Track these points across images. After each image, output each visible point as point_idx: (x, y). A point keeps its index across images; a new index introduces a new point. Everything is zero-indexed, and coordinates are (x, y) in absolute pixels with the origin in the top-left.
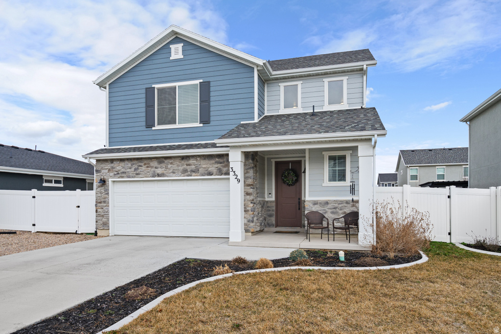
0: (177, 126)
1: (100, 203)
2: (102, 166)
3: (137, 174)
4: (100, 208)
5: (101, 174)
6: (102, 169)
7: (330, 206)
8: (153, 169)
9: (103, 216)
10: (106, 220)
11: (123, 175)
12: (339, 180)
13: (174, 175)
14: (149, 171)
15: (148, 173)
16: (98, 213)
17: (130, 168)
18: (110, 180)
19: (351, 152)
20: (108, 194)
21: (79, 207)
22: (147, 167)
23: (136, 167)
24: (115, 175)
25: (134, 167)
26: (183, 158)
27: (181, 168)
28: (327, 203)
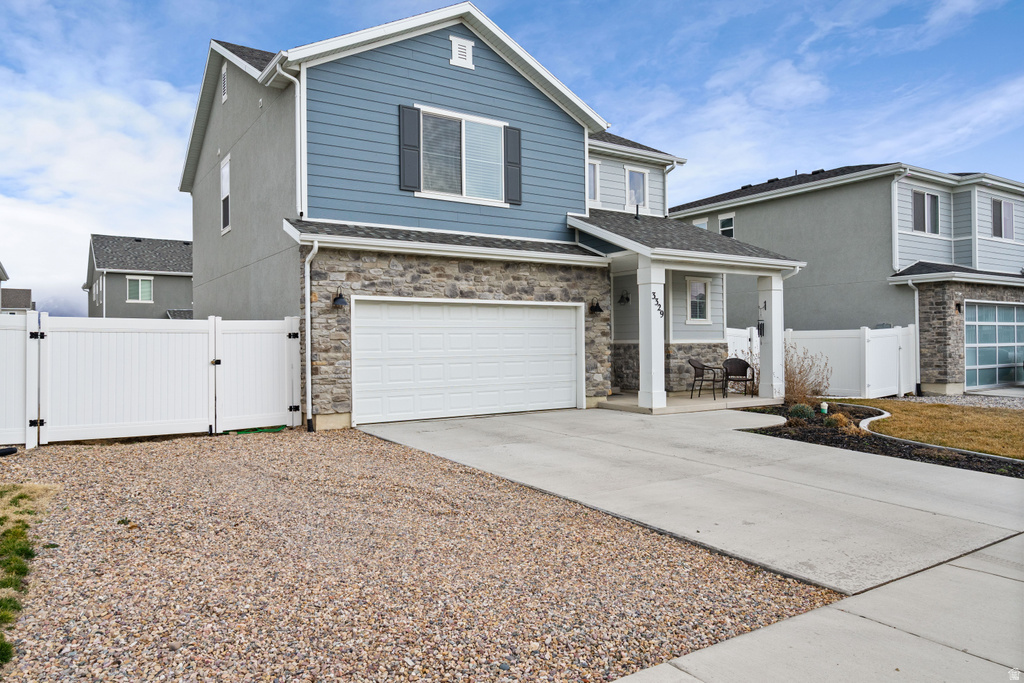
0: (464, 198)
1: (326, 351)
2: (331, 263)
3: (416, 289)
4: (324, 362)
5: (328, 281)
6: (332, 269)
7: (694, 352)
8: (451, 282)
9: (334, 382)
10: (344, 391)
11: (384, 289)
12: (700, 317)
13: (491, 295)
14: (443, 284)
15: (442, 289)
16: (319, 376)
17: (402, 276)
18: (354, 298)
19: (710, 280)
20: (347, 330)
21: (218, 362)
22: (440, 276)
23: (416, 274)
24: (364, 286)
25: (411, 274)
26: (508, 265)
27: (504, 284)
28: (690, 347)
